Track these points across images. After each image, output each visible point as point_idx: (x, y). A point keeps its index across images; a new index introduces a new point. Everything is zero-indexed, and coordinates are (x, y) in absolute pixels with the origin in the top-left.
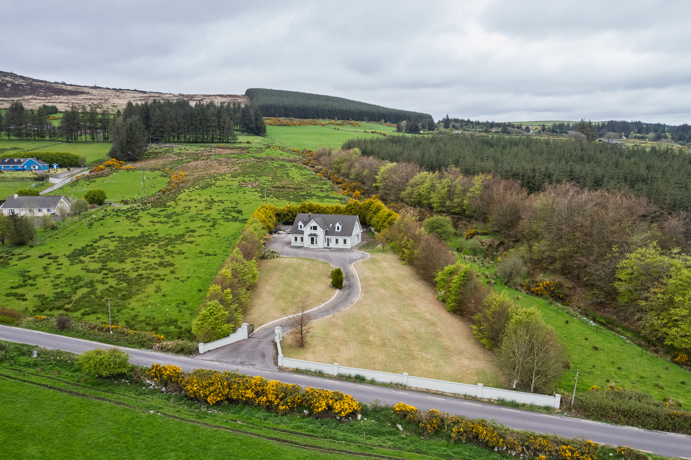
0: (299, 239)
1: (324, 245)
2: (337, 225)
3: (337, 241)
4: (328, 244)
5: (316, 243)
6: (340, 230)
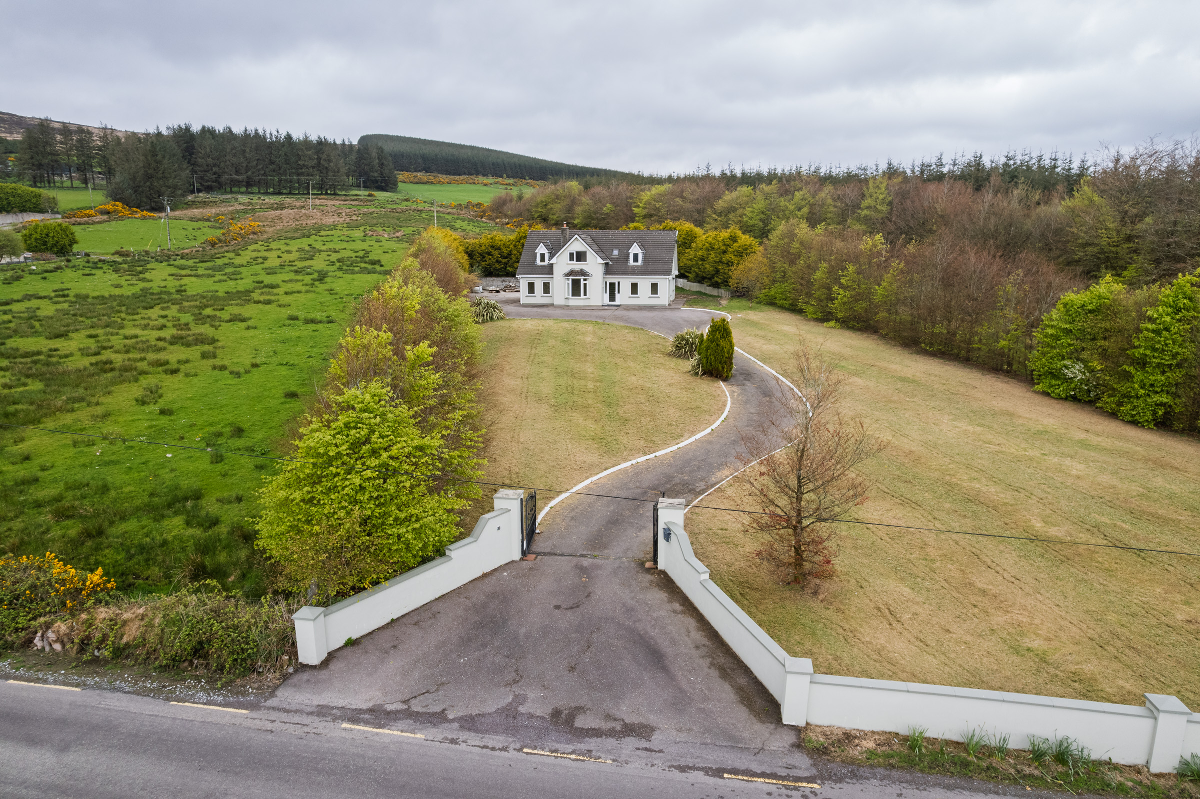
0: (539, 287)
1: (602, 297)
2: (635, 249)
3: (634, 288)
4: (612, 298)
5: (585, 294)
6: (640, 262)
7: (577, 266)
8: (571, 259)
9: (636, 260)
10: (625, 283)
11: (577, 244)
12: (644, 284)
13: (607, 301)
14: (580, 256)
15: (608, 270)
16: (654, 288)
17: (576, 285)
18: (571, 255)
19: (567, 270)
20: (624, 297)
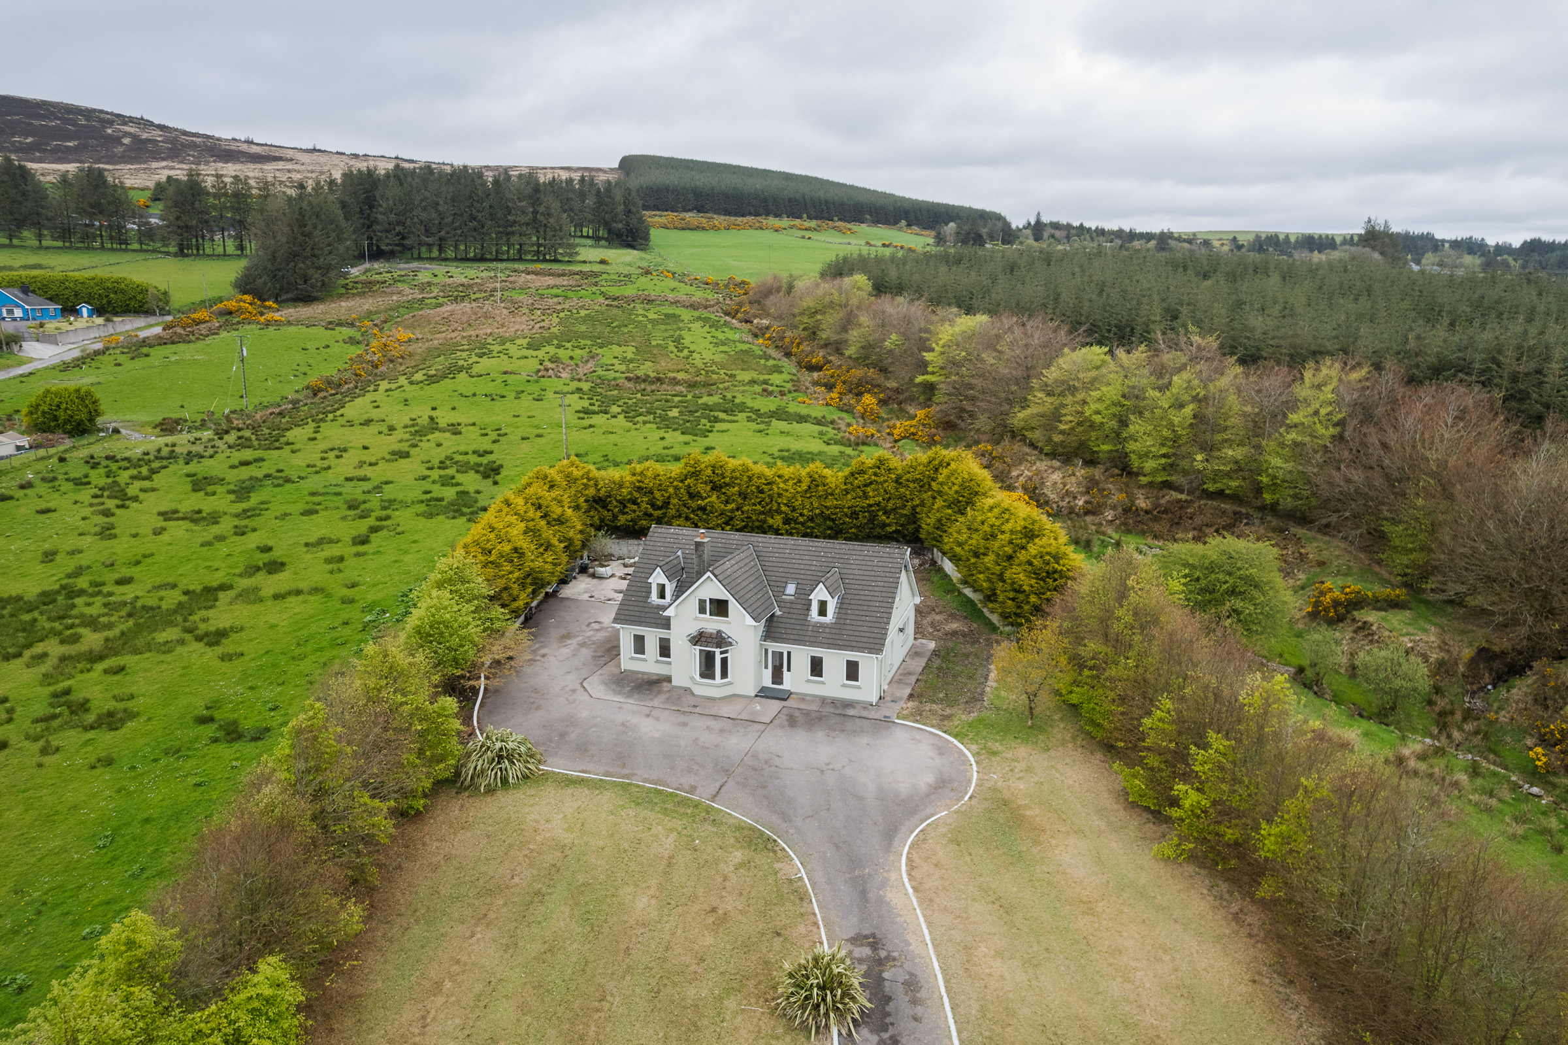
0: (652, 645)
1: (759, 677)
2: (820, 593)
3: (816, 667)
4: (777, 677)
5: (724, 674)
6: (830, 617)
7: (713, 624)
8: (702, 610)
9: (823, 612)
10: (801, 656)
11: (710, 588)
12: (835, 661)
13: (767, 681)
14: (720, 608)
15: (772, 630)
16: (852, 671)
17: (708, 660)
18: (702, 603)
19: (694, 630)
20: (796, 679)
